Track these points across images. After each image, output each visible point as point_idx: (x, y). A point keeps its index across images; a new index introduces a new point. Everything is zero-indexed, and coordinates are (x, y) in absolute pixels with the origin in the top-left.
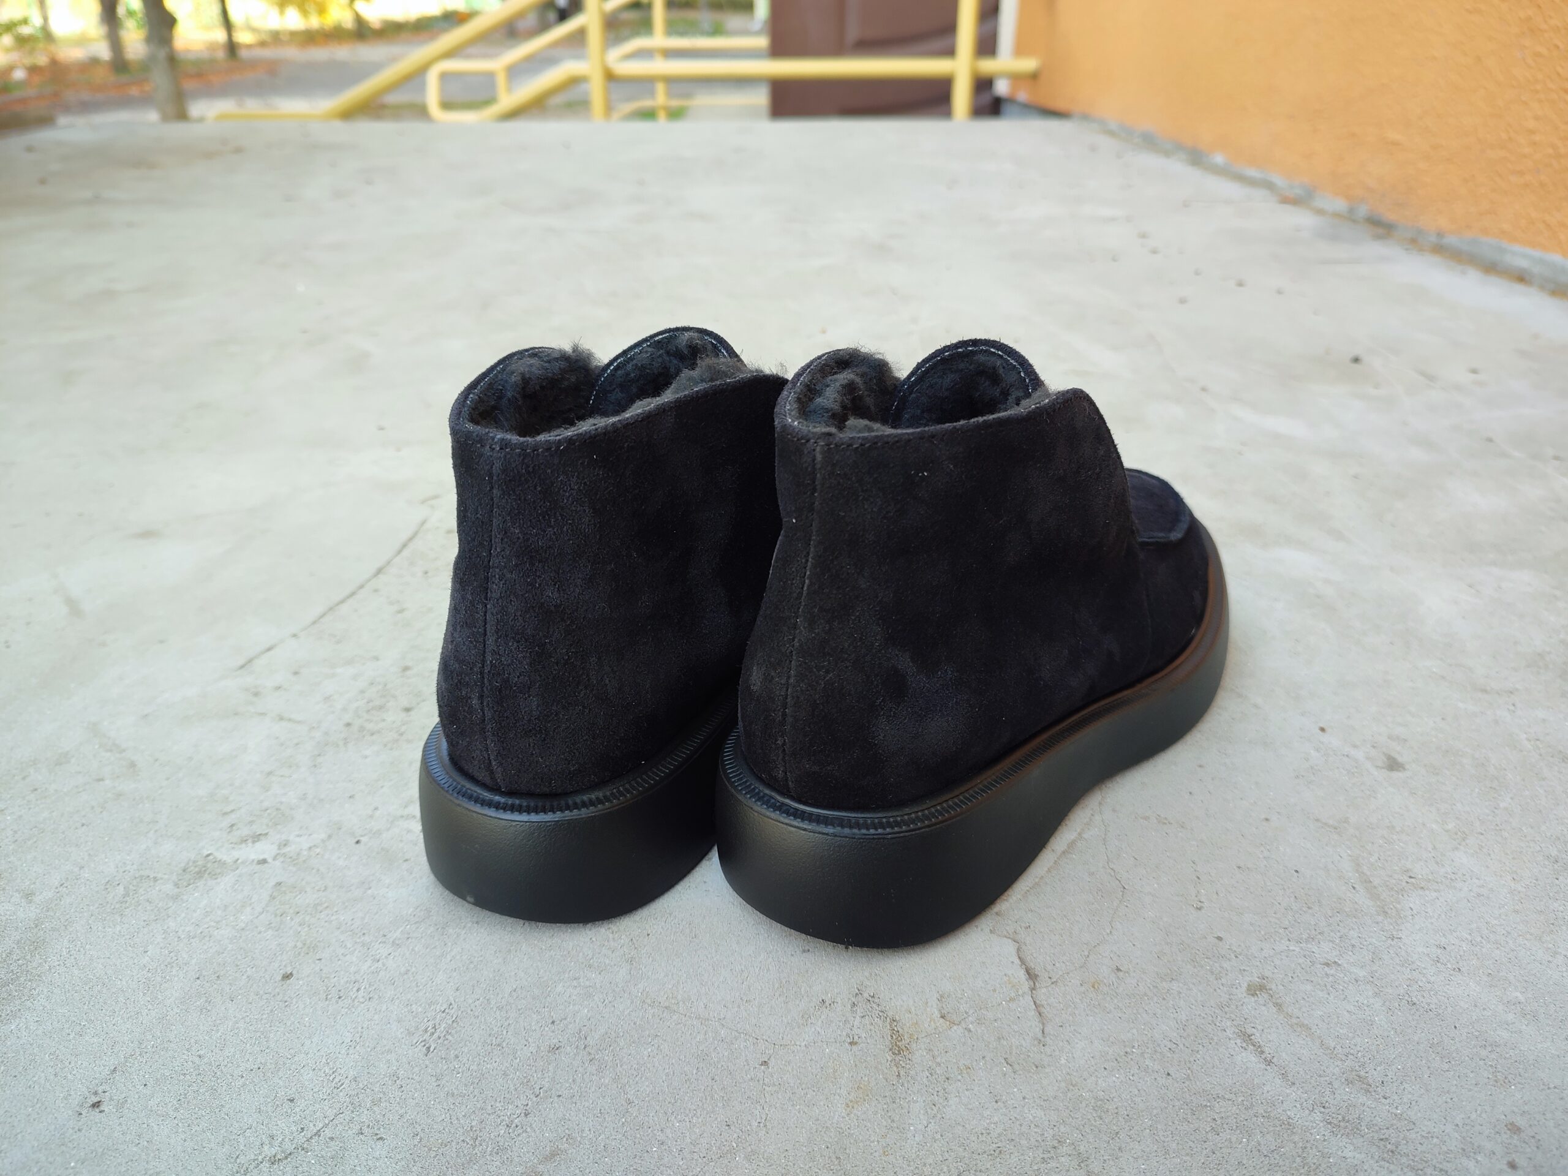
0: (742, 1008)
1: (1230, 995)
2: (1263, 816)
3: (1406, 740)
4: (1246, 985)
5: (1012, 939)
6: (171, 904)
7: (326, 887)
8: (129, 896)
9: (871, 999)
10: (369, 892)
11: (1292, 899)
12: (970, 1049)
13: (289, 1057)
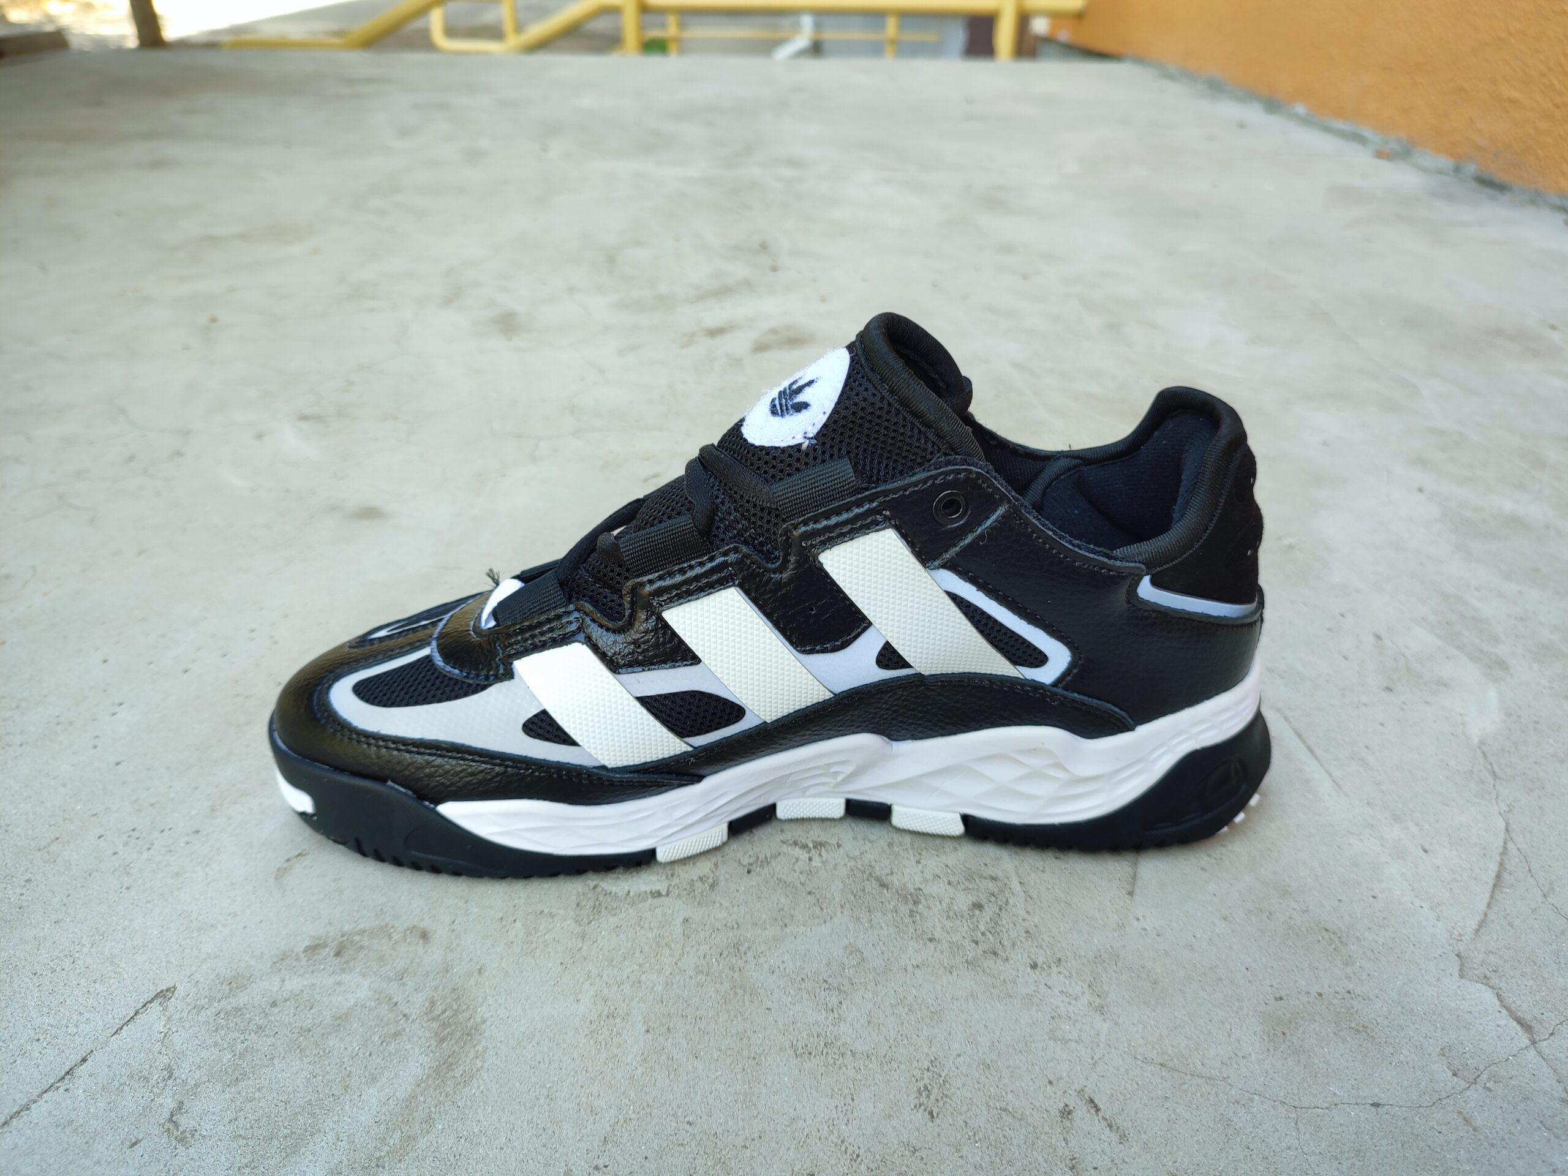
0: (1241, 1065)
5: (1486, 985)
6: (580, 945)
7: (737, 923)
8: (531, 934)
10: (787, 930)
12: (1499, 1111)
13: (786, 1123)
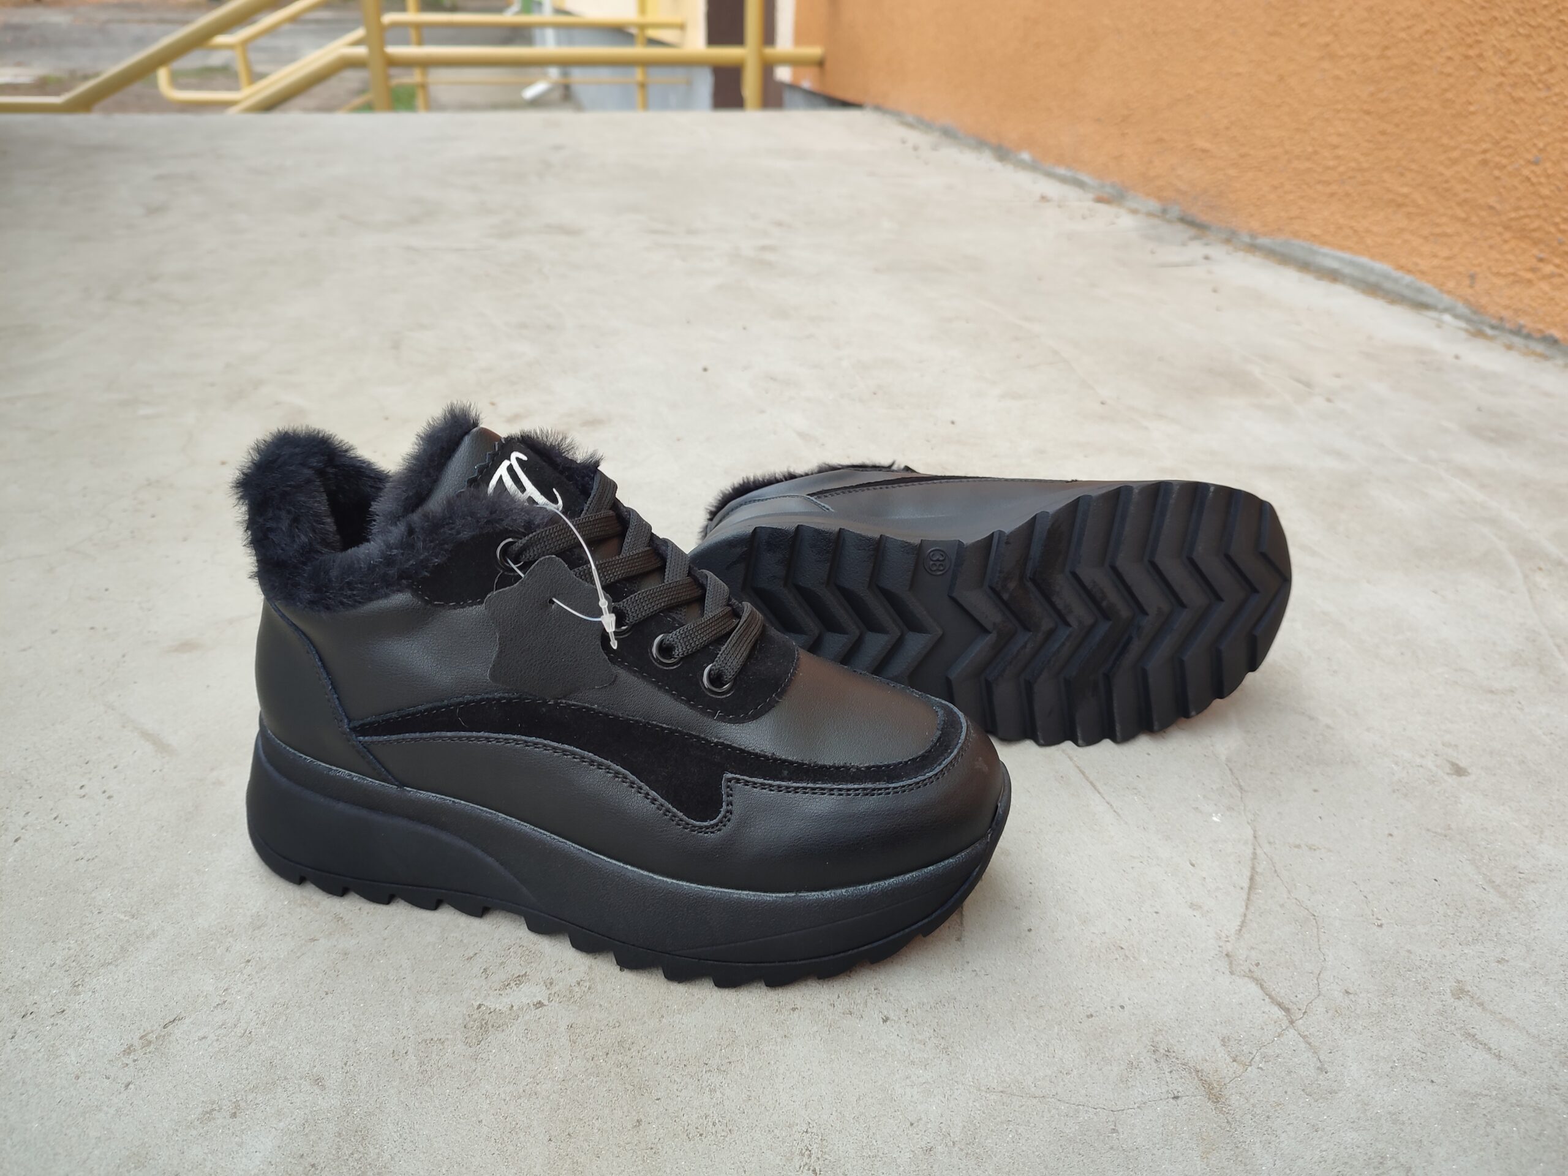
0: (1066, 1081)
1: (1442, 1001)
2: (1387, 832)
3: (1456, 746)
4: (1449, 991)
5: (1251, 977)
9: (1167, 1053)
11: (1445, 906)
12: (1271, 1087)
